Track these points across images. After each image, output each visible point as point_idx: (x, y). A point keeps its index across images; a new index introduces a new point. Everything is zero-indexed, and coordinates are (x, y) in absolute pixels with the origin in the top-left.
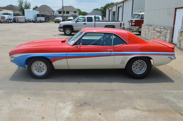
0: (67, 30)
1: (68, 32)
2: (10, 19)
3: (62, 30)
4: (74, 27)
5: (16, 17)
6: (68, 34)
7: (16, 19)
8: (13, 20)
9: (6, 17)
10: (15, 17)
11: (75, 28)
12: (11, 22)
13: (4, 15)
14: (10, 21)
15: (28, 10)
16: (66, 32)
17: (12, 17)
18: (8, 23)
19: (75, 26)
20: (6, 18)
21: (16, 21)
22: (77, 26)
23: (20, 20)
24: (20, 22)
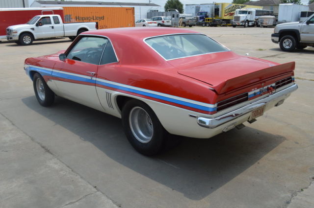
0: (285, 40)
1: (287, 43)
2: (248, 21)
3: (277, 39)
4: (301, 35)
5: (259, 18)
6: (287, 47)
7: (259, 20)
8: (253, 22)
9: (243, 17)
10: (257, 17)
11: (303, 37)
12: (249, 26)
13: (241, 14)
14: (249, 24)
15: (286, 5)
16: (284, 45)
17: (252, 17)
18: (244, 26)
19: (303, 33)
20: (242, 19)
21: (259, 24)
22: (308, 33)
23: (266, 23)
24: (264, 27)
